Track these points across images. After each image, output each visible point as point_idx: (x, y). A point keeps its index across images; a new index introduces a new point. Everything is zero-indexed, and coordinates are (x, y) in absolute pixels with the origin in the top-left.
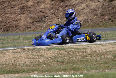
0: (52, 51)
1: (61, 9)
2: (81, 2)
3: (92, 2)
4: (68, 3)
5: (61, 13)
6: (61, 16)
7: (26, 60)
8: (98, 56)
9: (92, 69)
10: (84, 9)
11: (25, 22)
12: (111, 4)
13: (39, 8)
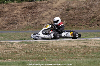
0: (22, 44)
1: (29, 15)
2: (45, 10)
3: (53, 10)
4: (35, 10)
5: (30, 18)
6: (29, 20)
7: (2, 50)
8: (58, 49)
9: (53, 58)
10: (47, 15)
11: (1, 24)
12: (68, 12)
13: (12, 13)
